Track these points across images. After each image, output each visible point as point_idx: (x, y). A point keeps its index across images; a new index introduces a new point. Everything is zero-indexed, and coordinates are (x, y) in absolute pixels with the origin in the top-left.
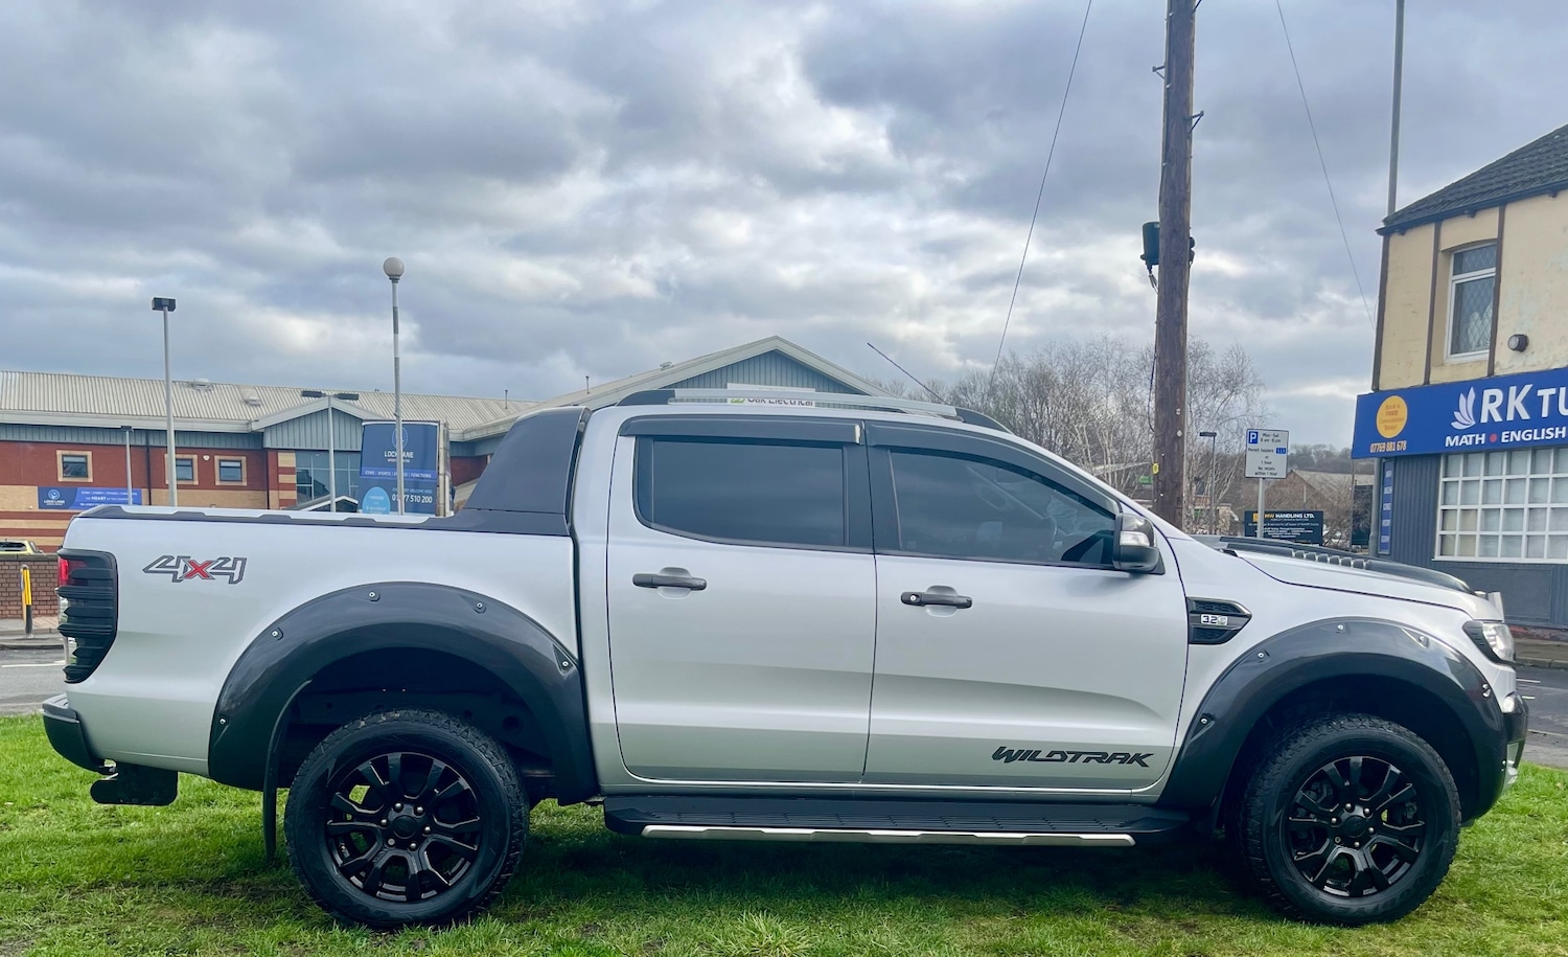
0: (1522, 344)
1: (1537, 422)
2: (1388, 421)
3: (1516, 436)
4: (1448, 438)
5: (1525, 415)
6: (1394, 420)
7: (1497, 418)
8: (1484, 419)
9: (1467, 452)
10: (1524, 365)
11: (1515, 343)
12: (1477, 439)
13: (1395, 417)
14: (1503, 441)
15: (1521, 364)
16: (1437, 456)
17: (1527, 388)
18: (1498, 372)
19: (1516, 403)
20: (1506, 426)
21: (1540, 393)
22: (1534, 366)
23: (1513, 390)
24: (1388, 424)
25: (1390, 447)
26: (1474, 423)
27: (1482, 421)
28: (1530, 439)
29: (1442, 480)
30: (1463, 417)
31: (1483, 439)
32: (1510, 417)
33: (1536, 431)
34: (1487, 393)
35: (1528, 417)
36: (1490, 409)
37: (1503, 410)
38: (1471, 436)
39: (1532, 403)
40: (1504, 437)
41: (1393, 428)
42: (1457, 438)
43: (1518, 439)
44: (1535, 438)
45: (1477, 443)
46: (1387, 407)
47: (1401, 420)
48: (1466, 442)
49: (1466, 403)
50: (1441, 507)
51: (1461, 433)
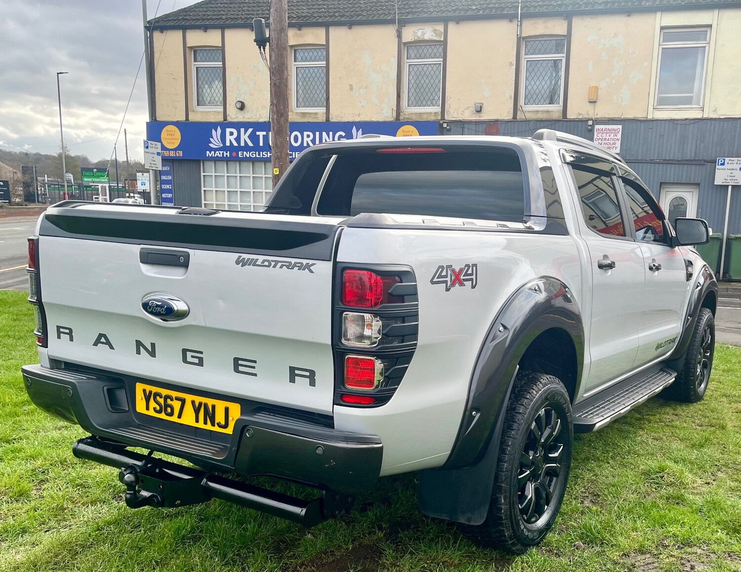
0: (242, 107)
1: (256, 149)
2: (169, 139)
3: (247, 154)
4: (208, 152)
5: (250, 144)
6: (172, 139)
7: (235, 144)
8: (228, 144)
9: (216, 160)
10: (244, 118)
11: (239, 105)
12: (225, 154)
13: (174, 137)
14: (240, 156)
15: (241, 117)
16: (199, 161)
17: (250, 130)
18: (229, 119)
19: (245, 137)
20: (240, 148)
21: (258, 133)
22: (249, 118)
23: (242, 130)
24: (169, 141)
25: (172, 154)
26: (222, 145)
27: (227, 145)
28: (254, 156)
29: (202, 174)
30: (215, 141)
31: (228, 154)
32: (242, 144)
33: (257, 153)
34: (228, 130)
35: (252, 145)
36: (230, 139)
37: (238, 139)
38: (221, 152)
39: (254, 138)
40: (240, 154)
41: (173, 143)
42: (213, 152)
43: (248, 156)
44: (257, 156)
45: (225, 156)
46: (167, 131)
47: (178, 139)
48: (219, 155)
49: (216, 134)
50: (203, 189)
51: (215, 150)
